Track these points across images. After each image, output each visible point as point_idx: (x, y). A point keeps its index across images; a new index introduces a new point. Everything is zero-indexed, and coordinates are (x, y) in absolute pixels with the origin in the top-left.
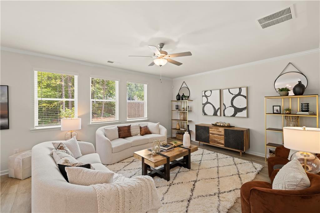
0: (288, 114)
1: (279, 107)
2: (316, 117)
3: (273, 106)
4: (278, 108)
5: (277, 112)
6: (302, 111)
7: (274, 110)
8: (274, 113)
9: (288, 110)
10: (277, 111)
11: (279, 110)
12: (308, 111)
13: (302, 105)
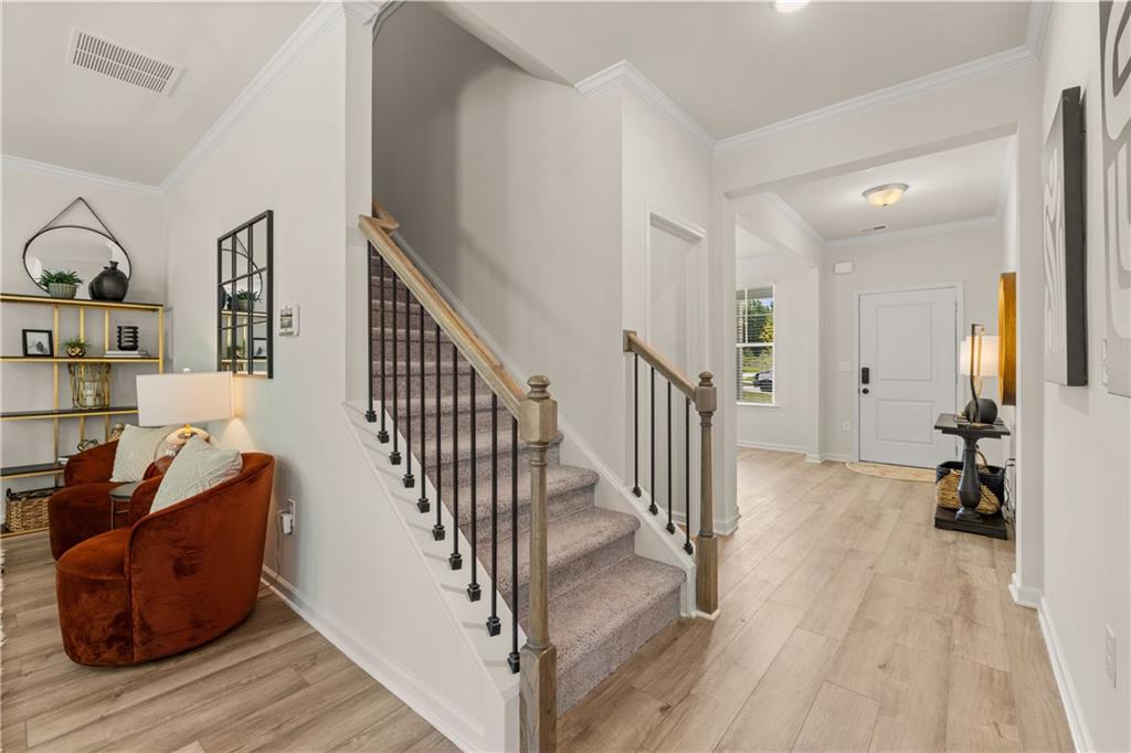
0: (77, 356)
1: (46, 335)
2: (158, 363)
3: (25, 332)
4: (44, 338)
5: (39, 353)
6: (121, 348)
7: (29, 345)
8: (26, 355)
9: (77, 344)
10: (40, 346)
11: (46, 345)
12: (134, 348)
13: (120, 332)
